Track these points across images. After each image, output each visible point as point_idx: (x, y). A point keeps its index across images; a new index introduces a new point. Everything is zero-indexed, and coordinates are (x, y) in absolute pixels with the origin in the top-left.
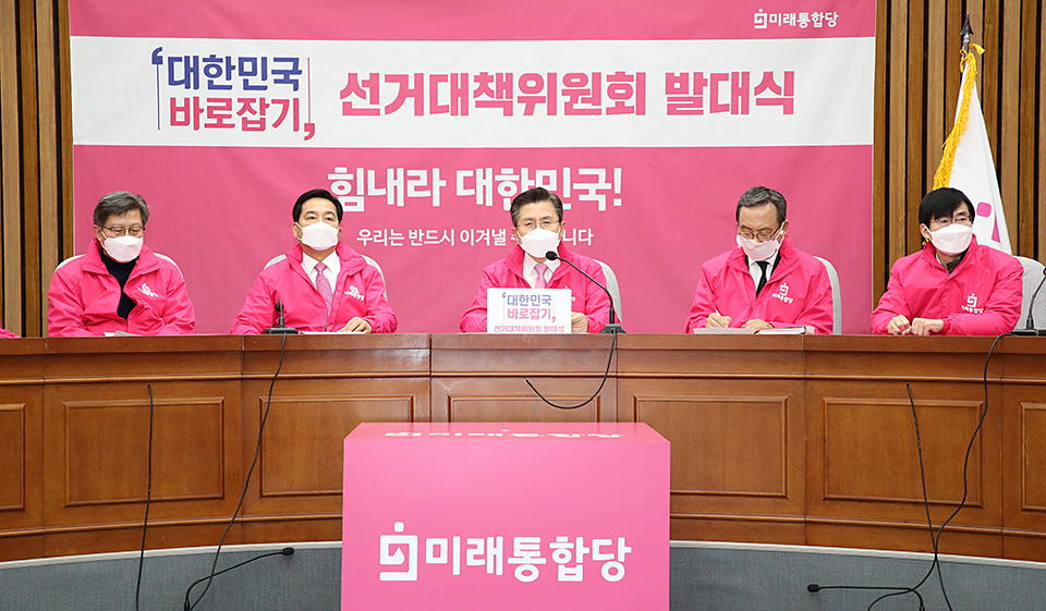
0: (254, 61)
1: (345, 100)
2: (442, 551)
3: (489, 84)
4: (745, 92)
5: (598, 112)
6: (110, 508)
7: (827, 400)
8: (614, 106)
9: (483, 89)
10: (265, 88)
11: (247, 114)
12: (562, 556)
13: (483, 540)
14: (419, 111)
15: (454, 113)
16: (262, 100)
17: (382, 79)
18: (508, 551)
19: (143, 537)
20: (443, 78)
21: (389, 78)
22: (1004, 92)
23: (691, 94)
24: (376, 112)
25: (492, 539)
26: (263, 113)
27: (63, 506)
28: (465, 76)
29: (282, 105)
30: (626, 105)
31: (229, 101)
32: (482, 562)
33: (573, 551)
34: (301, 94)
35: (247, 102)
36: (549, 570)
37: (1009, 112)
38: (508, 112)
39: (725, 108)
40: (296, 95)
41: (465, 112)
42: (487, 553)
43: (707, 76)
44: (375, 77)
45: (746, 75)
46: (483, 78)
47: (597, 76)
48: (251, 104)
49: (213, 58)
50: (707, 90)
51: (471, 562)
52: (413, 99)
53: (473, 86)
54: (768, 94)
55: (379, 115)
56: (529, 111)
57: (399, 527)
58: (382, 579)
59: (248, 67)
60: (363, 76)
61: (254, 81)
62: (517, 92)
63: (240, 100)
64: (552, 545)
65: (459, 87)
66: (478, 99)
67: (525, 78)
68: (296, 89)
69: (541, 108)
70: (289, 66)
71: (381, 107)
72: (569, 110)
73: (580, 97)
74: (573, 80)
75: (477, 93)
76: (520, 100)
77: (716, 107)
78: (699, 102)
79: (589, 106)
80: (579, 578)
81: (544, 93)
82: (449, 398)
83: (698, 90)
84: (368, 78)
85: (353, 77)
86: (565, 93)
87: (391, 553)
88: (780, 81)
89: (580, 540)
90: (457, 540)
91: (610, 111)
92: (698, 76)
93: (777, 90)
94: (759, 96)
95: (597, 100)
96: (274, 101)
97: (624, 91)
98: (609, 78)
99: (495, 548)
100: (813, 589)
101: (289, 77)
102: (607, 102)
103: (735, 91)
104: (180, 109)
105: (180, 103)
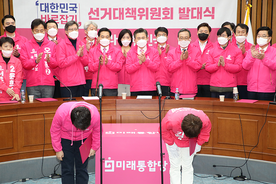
0: (64, 4)
1: (90, 15)
2: (121, 164)
3: (130, 11)
4: (201, 13)
5: (160, 19)
6: (35, 146)
7: (219, 118)
8: (164, 17)
9: (128, 12)
10: (67, 12)
11: (62, 19)
12: (150, 165)
13: (130, 162)
14: (110, 18)
15: (120, 19)
16: (67, 15)
17: (100, 9)
18: (137, 164)
19: (43, 154)
20: (117, 9)
21: (102, 9)
22: (273, 12)
23: (186, 13)
24: (98, 19)
25: (133, 161)
26: (67, 19)
27: (23, 146)
28: (123, 9)
29: (72, 17)
30: (168, 17)
31: (57, 16)
32: (130, 167)
33: (153, 164)
34: (77, 14)
35: (62, 16)
36: (147, 169)
37: (274, 18)
38: (135, 19)
39: (195, 17)
40: (76, 14)
41: (123, 19)
42: (132, 165)
43: (190, 8)
44: (98, 9)
45: (201, 8)
46: (128, 9)
47: (160, 9)
48: (64, 17)
49: (52, 4)
50: (190, 12)
51: (127, 167)
52: (108, 15)
53: (125, 11)
54: (207, 13)
55: (99, 19)
56: (141, 19)
57: (110, 158)
58: (105, 171)
59: (62, 6)
60: (95, 9)
61: (64, 10)
62: (137, 13)
63: (60, 16)
64: (148, 163)
65: (121, 12)
66: (127, 15)
67: (140, 9)
68: (76, 12)
69: (144, 18)
70: (74, 6)
71: (100, 17)
72: (152, 18)
73: (155, 14)
74: (153, 10)
75: (126, 14)
76: (138, 15)
77: (193, 17)
78: (188, 16)
79: (157, 17)
80: (154, 171)
81: (145, 13)
82: (121, 116)
83: (188, 12)
84: (96, 9)
85: (92, 9)
86: (151, 13)
87: (108, 165)
88: (211, 10)
89: (155, 161)
90: (124, 162)
91: (163, 18)
92: (188, 8)
93: (210, 12)
94: (205, 14)
95: (159, 15)
96: (70, 16)
97: (167, 13)
98: (163, 9)
99: (134, 163)
100: (214, 166)
101: (74, 9)
102: (162, 16)
103: (198, 13)
104: (44, 18)
105: (44, 16)
